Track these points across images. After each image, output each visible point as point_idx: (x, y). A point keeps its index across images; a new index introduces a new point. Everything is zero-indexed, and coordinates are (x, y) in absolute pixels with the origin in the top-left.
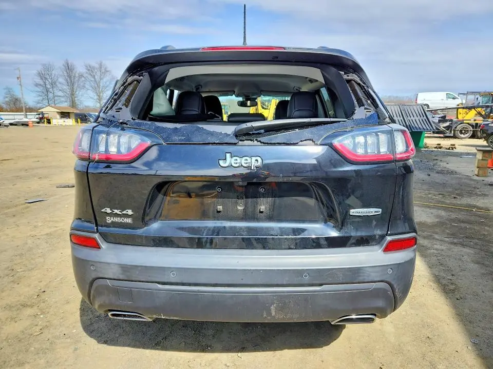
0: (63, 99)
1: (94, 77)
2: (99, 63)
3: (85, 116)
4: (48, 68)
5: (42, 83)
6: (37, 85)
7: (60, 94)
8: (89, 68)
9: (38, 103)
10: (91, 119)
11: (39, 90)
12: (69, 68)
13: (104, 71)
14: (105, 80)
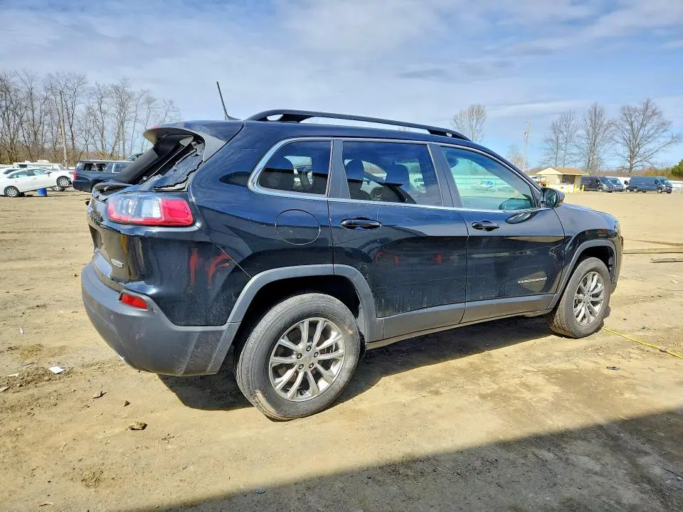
0: (576, 158)
1: (631, 124)
2: (645, 101)
3: (597, 181)
4: (567, 117)
5: (554, 137)
6: (547, 141)
7: (575, 150)
8: (627, 112)
9: (544, 163)
10: (605, 185)
11: (548, 147)
12: (596, 114)
13: (650, 113)
14: (647, 128)
